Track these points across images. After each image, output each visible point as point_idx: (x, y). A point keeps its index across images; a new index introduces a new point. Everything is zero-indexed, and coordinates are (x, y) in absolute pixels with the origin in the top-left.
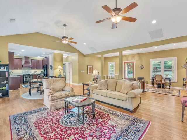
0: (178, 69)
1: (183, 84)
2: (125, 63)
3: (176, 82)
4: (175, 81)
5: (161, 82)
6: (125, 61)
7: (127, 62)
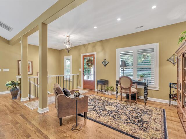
0: (160, 65)
1: (170, 95)
2: (84, 56)
3: (158, 89)
4: (156, 88)
5: (130, 90)
6: (85, 54)
7: (86, 56)
